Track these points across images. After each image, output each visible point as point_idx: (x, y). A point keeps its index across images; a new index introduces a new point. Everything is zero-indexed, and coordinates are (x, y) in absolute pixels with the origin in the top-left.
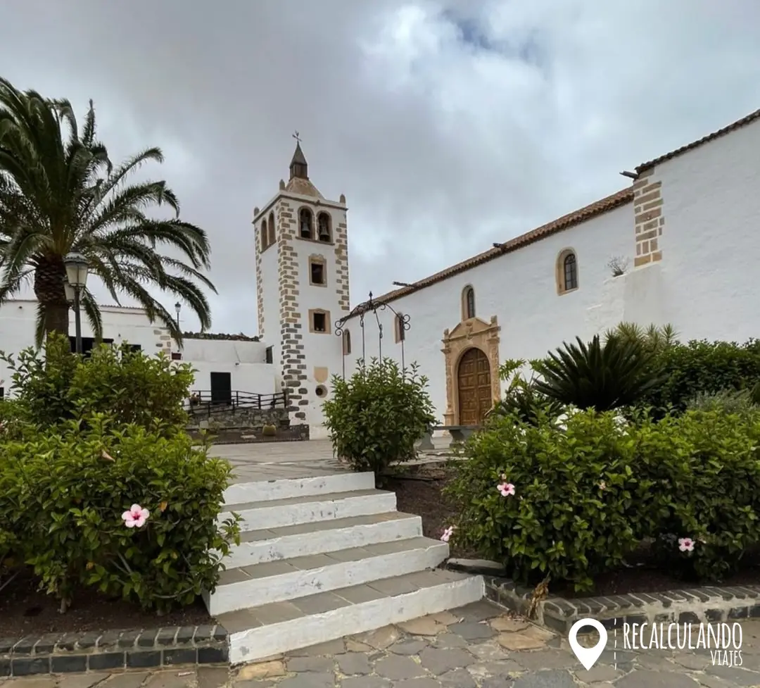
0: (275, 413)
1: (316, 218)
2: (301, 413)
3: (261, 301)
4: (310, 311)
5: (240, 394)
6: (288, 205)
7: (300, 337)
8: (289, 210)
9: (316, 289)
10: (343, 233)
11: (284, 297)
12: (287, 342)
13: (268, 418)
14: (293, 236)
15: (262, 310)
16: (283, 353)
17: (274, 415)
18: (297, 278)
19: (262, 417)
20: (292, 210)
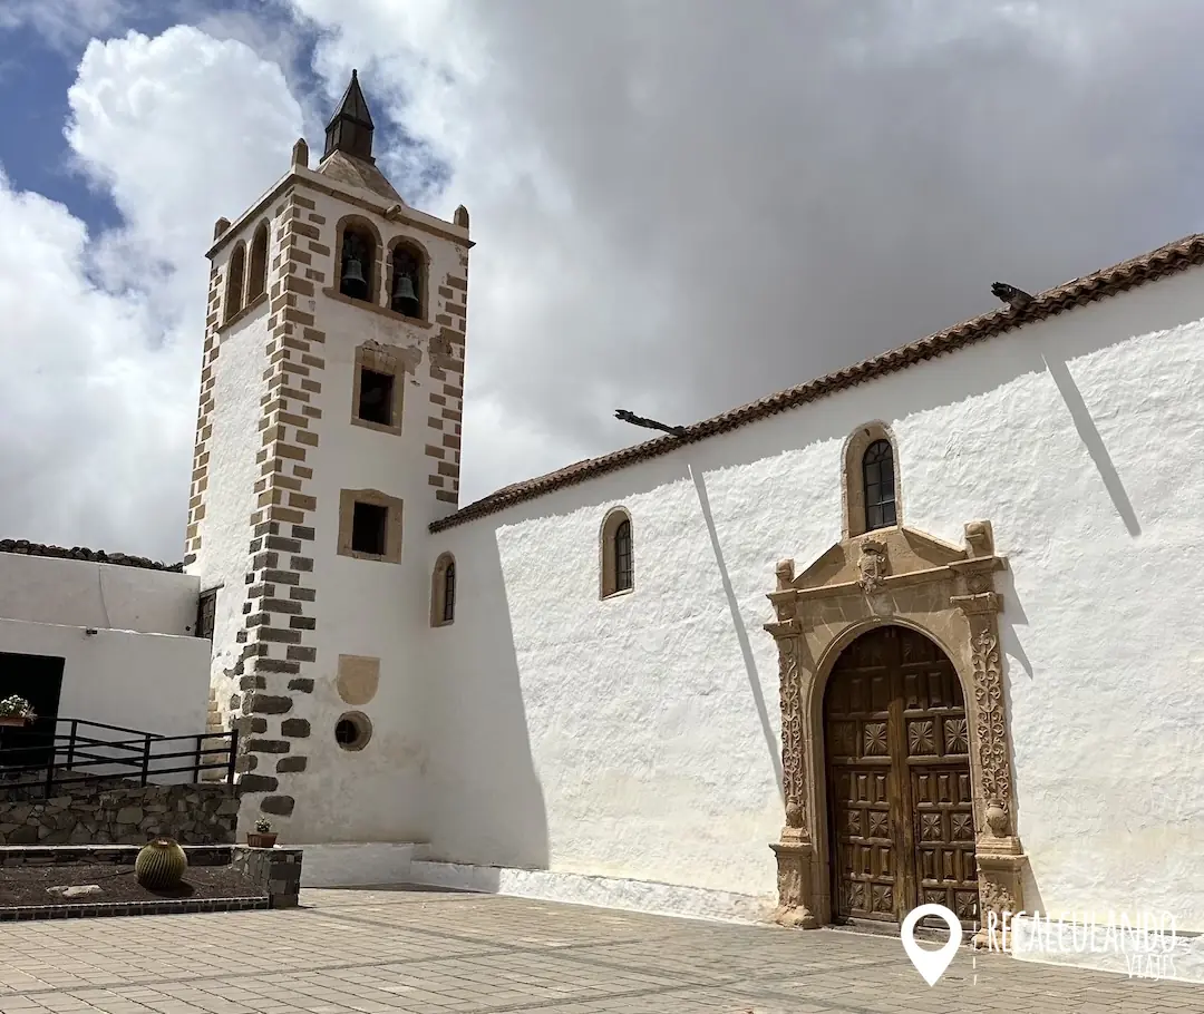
0: (194, 799)
1: (386, 252)
2: (279, 799)
3: (205, 458)
4: (345, 493)
5: (82, 731)
6: (311, 205)
7: (306, 565)
8: (312, 217)
9: (370, 435)
10: (456, 300)
11: (270, 448)
12: (265, 576)
13: (168, 816)
14: (318, 286)
15: (203, 486)
16: (247, 608)
17: (188, 804)
18: (315, 401)
19: (146, 814)
20: (322, 221)
